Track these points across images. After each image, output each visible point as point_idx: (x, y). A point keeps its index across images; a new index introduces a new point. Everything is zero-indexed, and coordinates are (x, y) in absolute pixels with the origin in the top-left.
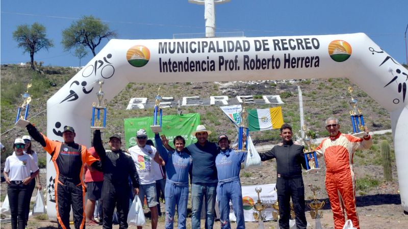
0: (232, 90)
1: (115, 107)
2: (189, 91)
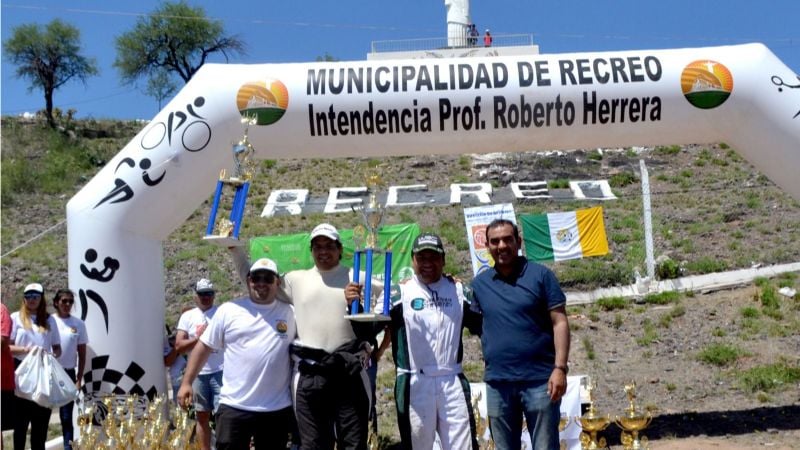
0: (500, 168)
2: (404, 173)
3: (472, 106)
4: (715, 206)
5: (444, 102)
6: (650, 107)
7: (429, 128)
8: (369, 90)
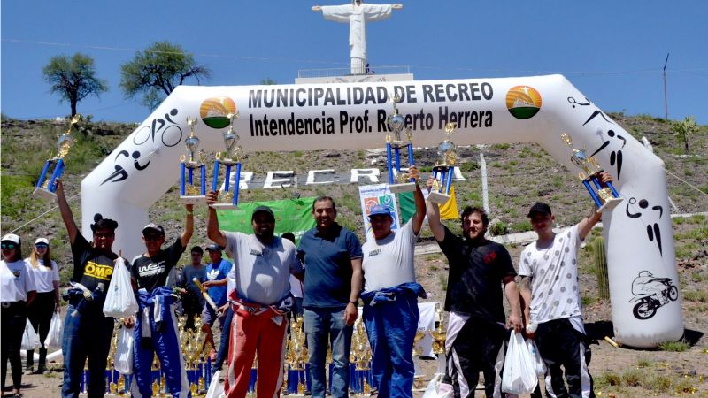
0: (385, 159)
3: (362, 116)
4: (532, 185)
5: (343, 113)
6: (484, 118)
7: (333, 131)
8: (292, 105)
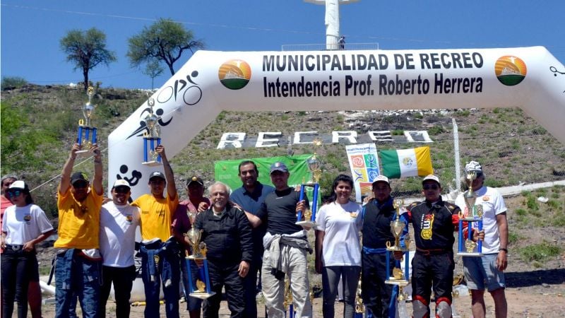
0: (362, 122)
1: (201, 145)
2: (303, 124)
3: (366, 80)
4: (493, 148)
5: (348, 78)
6: (475, 84)
7: (339, 94)
8: (302, 69)
